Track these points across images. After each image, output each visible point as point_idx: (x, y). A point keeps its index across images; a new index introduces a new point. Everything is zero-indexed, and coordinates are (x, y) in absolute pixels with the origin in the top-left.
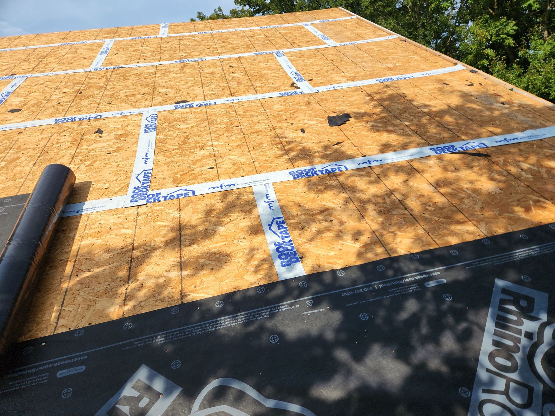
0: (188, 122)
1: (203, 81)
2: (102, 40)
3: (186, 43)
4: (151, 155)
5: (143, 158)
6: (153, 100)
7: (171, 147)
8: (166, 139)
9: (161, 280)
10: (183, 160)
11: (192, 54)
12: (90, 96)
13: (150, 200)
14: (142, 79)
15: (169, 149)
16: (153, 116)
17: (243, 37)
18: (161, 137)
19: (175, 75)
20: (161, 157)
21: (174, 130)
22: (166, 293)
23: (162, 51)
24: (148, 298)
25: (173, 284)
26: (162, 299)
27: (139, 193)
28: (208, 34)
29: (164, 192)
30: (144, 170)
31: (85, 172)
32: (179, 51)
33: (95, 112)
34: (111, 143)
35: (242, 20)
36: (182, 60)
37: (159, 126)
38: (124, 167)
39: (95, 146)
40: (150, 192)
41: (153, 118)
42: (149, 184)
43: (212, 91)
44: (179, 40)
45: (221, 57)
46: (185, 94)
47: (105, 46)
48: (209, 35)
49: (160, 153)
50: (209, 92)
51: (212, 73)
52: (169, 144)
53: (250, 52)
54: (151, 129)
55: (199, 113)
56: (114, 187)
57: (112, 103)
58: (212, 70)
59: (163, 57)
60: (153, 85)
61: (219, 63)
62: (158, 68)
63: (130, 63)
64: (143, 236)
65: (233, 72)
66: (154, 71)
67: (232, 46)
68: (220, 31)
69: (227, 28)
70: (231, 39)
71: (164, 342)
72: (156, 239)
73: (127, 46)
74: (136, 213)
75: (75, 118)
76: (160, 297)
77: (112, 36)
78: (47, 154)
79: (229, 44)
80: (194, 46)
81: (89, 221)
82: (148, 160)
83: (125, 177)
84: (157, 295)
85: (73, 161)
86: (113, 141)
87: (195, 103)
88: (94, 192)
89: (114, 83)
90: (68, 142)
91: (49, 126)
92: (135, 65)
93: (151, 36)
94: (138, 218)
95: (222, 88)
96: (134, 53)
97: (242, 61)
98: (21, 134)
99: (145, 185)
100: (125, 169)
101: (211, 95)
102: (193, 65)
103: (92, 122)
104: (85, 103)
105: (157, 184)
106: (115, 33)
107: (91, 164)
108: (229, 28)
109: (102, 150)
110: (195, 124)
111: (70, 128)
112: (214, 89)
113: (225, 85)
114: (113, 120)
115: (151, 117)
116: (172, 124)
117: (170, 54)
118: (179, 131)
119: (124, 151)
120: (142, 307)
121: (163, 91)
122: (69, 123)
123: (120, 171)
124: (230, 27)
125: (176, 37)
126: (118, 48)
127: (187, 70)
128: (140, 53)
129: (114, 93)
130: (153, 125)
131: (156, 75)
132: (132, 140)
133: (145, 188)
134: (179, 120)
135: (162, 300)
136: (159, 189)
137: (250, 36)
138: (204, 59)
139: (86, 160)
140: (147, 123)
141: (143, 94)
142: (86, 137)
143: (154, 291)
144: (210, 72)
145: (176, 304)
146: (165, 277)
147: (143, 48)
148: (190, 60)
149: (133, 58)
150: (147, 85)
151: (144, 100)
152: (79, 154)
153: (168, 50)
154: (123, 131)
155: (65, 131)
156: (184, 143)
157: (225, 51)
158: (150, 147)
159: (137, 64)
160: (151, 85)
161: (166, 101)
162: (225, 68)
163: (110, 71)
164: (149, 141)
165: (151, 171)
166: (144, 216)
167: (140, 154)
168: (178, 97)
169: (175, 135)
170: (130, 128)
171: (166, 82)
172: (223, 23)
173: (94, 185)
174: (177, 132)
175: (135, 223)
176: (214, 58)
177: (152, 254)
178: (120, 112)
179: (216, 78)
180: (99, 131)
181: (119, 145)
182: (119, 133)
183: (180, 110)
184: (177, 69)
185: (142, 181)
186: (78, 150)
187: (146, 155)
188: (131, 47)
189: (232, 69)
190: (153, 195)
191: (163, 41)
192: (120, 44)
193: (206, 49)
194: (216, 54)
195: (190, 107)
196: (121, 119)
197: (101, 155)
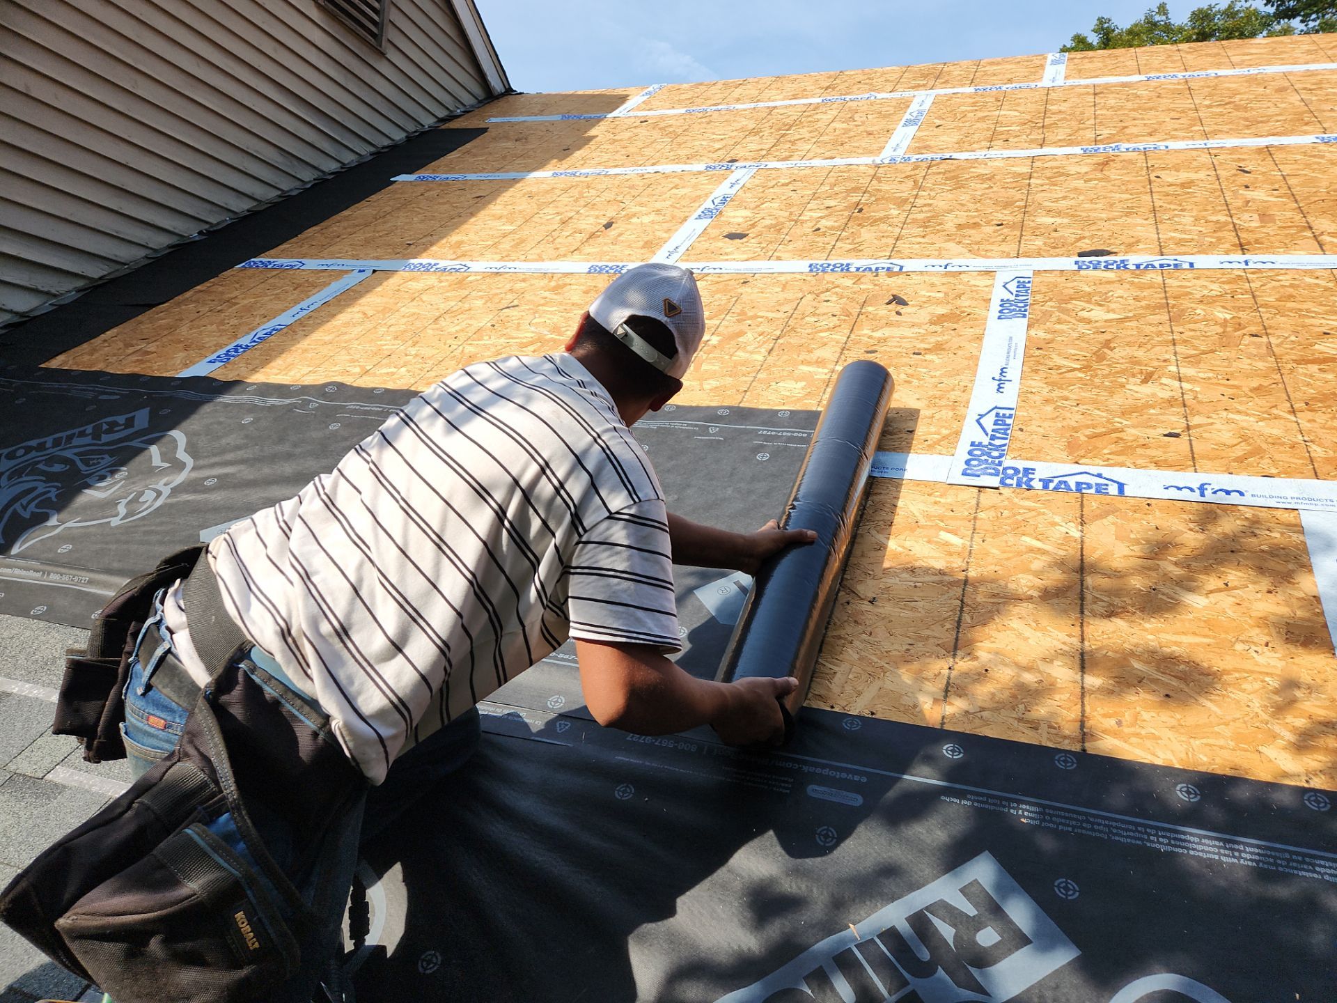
0: (1112, 306)
1: (1157, 204)
2: (907, 94)
3: (1112, 102)
4: (1014, 373)
5: (993, 379)
6: (1023, 241)
7: (1065, 362)
8: (1051, 341)
9: (1031, 678)
10: (1094, 401)
11: (1128, 131)
12: (880, 219)
13: (1008, 481)
14: (995, 189)
15: (1059, 367)
16: (1022, 280)
17: (1281, 90)
18: (1039, 333)
19: (1080, 184)
20: (1036, 384)
22: (1041, 711)
23: (1047, 121)
24: (998, 706)
25: (1061, 697)
26: (1033, 721)
27: (983, 458)
28: (1175, 80)
30: (996, 407)
32: (1092, 122)
33: (890, 257)
34: (921, 331)
35: (1282, 42)
36: (1102, 146)
37: (1036, 307)
38: (949, 392)
39: (887, 332)
40: (1007, 462)
41: (1022, 285)
42: (1007, 442)
43: (1183, 231)
44: (1095, 94)
45: (1212, 143)
46: (1106, 235)
47: (914, 107)
48: (1179, 84)
49: (1037, 372)
50: (1173, 234)
51: (1183, 185)
52: (1059, 355)
53: (1306, 133)
54: (1014, 310)
55: (1141, 287)
56: (927, 432)
58: (1184, 176)
59: (1050, 137)
60: (1022, 204)
61: (1205, 158)
62: (1037, 164)
63: (969, 148)
64: (990, 559)
65: (1247, 187)
66: (1026, 170)
67: (1247, 115)
68: (1212, 72)
69: (1233, 66)
70: (1245, 96)
71: (1037, 822)
72: (1020, 575)
73: (963, 108)
74: (975, 501)
75: (848, 265)
76: (1029, 716)
77: (931, 83)
79: (1237, 108)
80: (1134, 110)
82: (1007, 385)
83: (951, 414)
84: (1021, 707)
85: (843, 357)
86: (926, 327)
87: (1133, 259)
89: (933, 194)
90: (834, 315)
91: (798, 276)
92: (980, 154)
93: (1021, 85)
94: (979, 516)
95: (1211, 227)
96: (979, 125)
97: (1278, 156)
98: (747, 285)
99: (997, 442)
100: (952, 396)
101: (1180, 243)
102: (1130, 162)
103: (883, 278)
104: (867, 234)
105: (1026, 446)
106: (936, 76)
108: (1241, 64)
109: (903, 345)
110: (1131, 315)
111: (838, 287)
112: (1187, 227)
113: (1223, 218)
114: (926, 278)
115: (1015, 283)
116: (1069, 306)
117: (1068, 131)
118: (1087, 326)
119: (951, 355)
120: (987, 722)
121: (1049, 220)
122: (836, 276)
123: (940, 398)
124: (1243, 61)
125: (1087, 86)
126: (945, 111)
127: (1112, 172)
128: (993, 126)
129: (932, 217)
130: (1022, 301)
131: (1032, 181)
133: (996, 448)
134: (1088, 298)
135: (1035, 726)
136: (1031, 459)
137: (1305, 89)
138: (1162, 145)
140: (1007, 296)
141: (999, 225)
142: (870, 309)
143: (1014, 697)
144: (1179, 181)
145: (1067, 745)
146: (1040, 672)
147: (1002, 113)
148: (1124, 146)
149: (976, 136)
150: (1007, 205)
151: (1000, 238)
152: (854, 344)
153: (1064, 119)
154: (949, 307)
155: (828, 290)
156: (1100, 357)
157: (1225, 128)
158: (1012, 354)
159: (984, 152)
160: (1017, 204)
161: (1055, 248)
162: (1222, 173)
163: (924, 165)
164: (1011, 338)
165: (1013, 412)
166: (992, 513)
167: (988, 368)
168: (1087, 241)
169: (1075, 335)
170: (965, 302)
171: (1056, 200)
172: (1222, 51)
174: (1081, 328)
175: (970, 525)
176: (1191, 144)
178: (944, 262)
179: (1194, 200)
180: (897, 300)
181: (939, 339)
182: (941, 310)
183: (1091, 273)
184: (1084, 169)
185: (990, 433)
186: (852, 336)
187: (1002, 371)
188: (972, 111)
189: (1246, 178)
190: (1016, 471)
191: (1053, 95)
192: (948, 103)
193: (1168, 120)
194: (1197, 136)
195: (1118, 267)
196: (945, 280)
197: (899, 355)
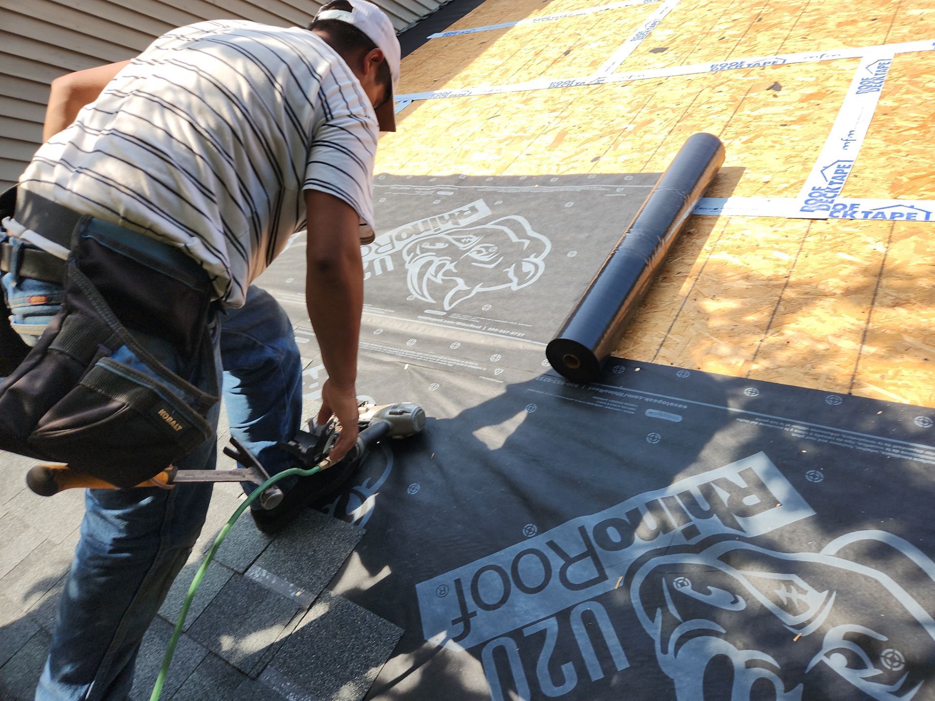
4: (860, 134)
5: (842, 139)
6: (891, 32)
7: (904, 124)
8: (896, 108)
9: (821, 347)
10: (922, 152)
12: (774, 25)
13: (836, 214)
15: (898, 128)
16: (882, 62)
18: (888, 103)
20: (877, 141)
21: (920, 91)
22: (824, 368)
24: (792, 365)
25: (842, 360)
26: (815, 375)
27: (820, 198)
29: (866, 204)
31: (740, 152)
33: (777, 53)
34: (791, 108)
37: (890, 82)
38: (803, 152)
39: (763, 111)
40: (839, 200)
41: (882, 66)
42: (842, 186)
49: (879, 132)
52: (901, 118)
54: (871, 87)
56: (779, 181)
57: (809, 38)
64: (808, 269)
71: (803, 436)
72: (829, 280)
74: (806, 229)
75: (742, 62)
76: (813, 371)
78: (689, 118)
81: (727, 228)
83: (801, 168)
84: (809, 366)
86: (794, 105)
88: (744, 185)
90: (723, 102)
91: (701, 76)
94: (807, 239)
98: (661, 86)
100: (805, 154)
103: (769, 71)
104: (763, 38)
105: (856, 188)
107: (750, 141)
109: (773, 119)
111: (730, 80)
114: (803, 67)
115: (877, 65)
119: (811, 124)
120: (781, 375)
122: (731, 72)
123: (795, 157)
129: (818, 19)
130: (879, 79)
132: (830, 106)
133: (832, 191)
135: (816, 378)
136: (858, 197)
139: (744, 133)
141: (873, 20)
142: (753, 95)
143: (805, 359)
145: (837, 390)
146: (829, 343)
151: (872, 30)
152: (735, 122)
154: (818, 87)
155: (722, 84)
158: (862, 119)
161: (918, 33)
164: (862, 110)
165: (852, 163)
166: (818, 237)
167: (840, 131)
170: (831, 83)
173: (747, 175)
175: (798, 246)
177: (817, 301)
178: (820, 54)
180: (776, 87)
181: (805, 112)
182: (810, 91)
185: (830, 180)
186: (735, 116)
187: (851, 133)
196: (818, 68)
197: (769, 127)
